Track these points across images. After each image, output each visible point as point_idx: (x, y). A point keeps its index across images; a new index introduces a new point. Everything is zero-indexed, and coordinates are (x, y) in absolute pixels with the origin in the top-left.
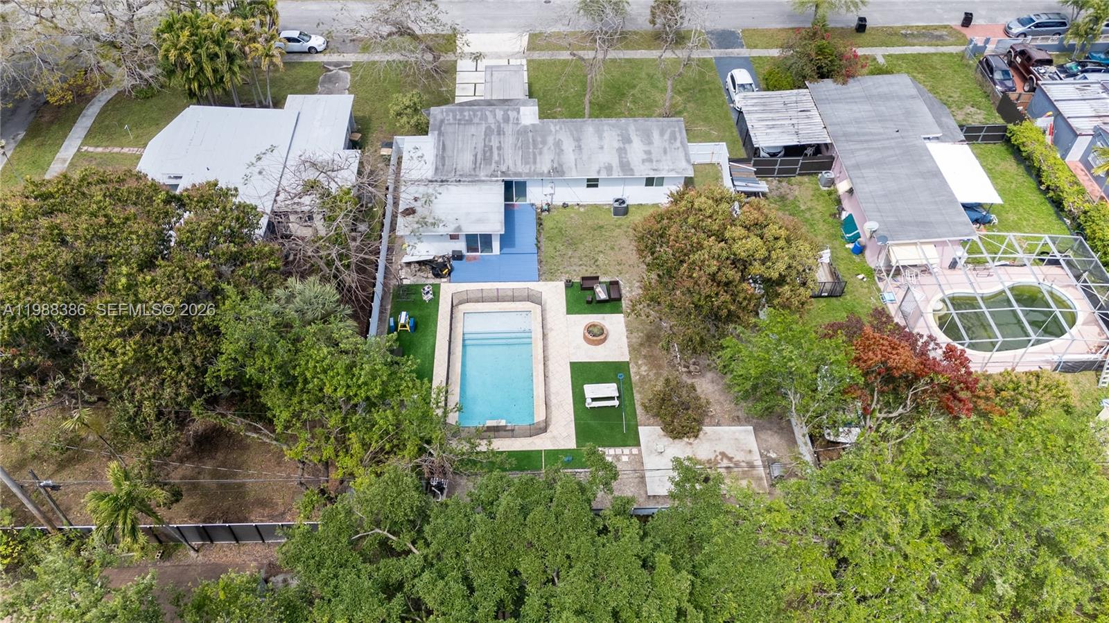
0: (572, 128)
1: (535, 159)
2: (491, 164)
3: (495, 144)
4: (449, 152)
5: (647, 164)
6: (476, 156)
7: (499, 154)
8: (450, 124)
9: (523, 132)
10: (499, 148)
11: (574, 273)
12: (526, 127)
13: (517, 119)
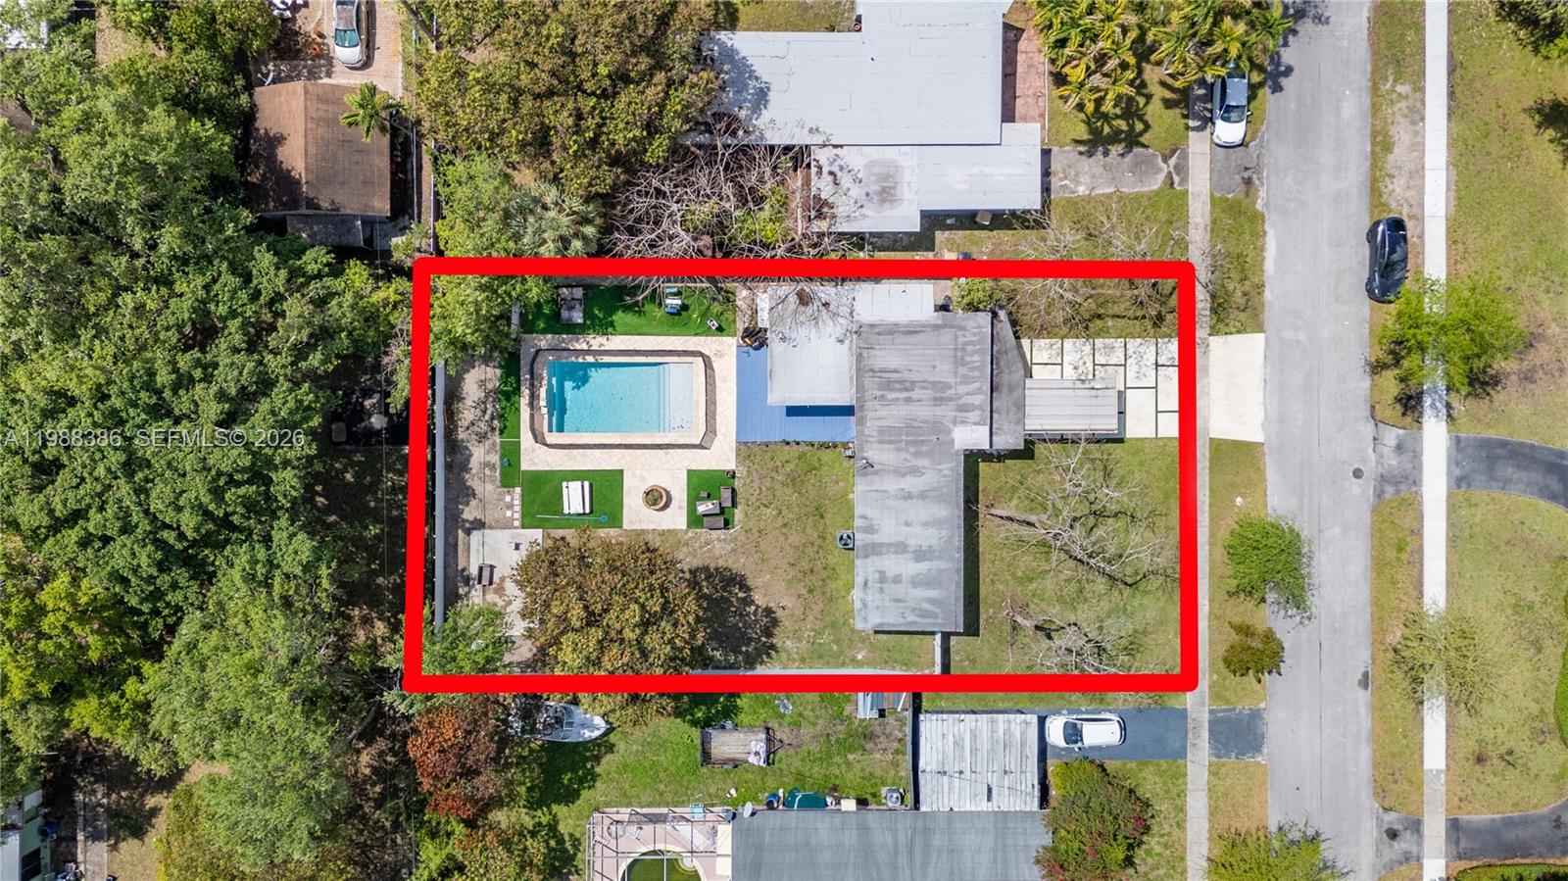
0: (944, 490)
1: (889, 442)
2: (879, 389)
3: (917, 394)
4: (900, 339)
5: (877, 575)
6: (895, 371)
7: (898, 399)
8: (956, 337)
9: (940, 429)
10: (908, 400)
11: (748, 481)
12: (950, 432)
13: (963, 422)
